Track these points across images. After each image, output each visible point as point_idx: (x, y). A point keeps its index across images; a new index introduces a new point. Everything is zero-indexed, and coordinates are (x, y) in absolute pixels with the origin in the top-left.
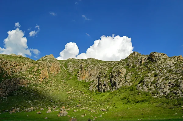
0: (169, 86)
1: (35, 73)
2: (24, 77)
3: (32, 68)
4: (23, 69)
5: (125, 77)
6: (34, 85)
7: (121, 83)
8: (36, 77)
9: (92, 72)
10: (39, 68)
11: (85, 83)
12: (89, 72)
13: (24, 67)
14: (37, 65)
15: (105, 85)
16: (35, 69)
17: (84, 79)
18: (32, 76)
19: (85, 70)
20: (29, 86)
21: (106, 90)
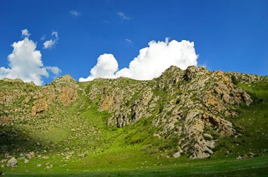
0: (178, 118)
1: (26, 105)
2: (7, 111)
3: (23, 98)
4: (8, 100)
5: (149, 104)
6: (21, 123)
7: (141, 114)
8: (26, 111)
9: (117, 98)
10: (34, 97)
11: (106, 114)
12: (114, 99)
13: (9, 98)
14: (32, 93)
15: (124, 118)
16: (27, 100)
17: (106, 108)
18: (20, 109)
19: (108, 95)
20: (12, 124)
21: (124, 125)
